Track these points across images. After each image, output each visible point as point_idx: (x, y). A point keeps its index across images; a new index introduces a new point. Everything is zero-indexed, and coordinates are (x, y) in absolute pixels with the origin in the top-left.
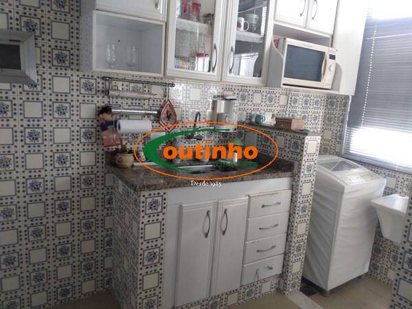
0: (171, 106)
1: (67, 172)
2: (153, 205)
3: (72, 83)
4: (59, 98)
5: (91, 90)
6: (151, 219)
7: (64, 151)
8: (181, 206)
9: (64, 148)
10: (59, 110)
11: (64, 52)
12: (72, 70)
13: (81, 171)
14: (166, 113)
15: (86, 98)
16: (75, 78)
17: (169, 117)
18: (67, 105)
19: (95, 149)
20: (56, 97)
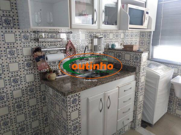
0: (71, 44)
1: (19, 87)
2: (74, 101)
3: (16, 36)
4: (10, 46)
5: (27, 39)
6: (73, 109)
7: (16, 75)
8: (88, 99)
9: (16, 74)
10: (10, 53)
11: (9, 18)
12: (15, 28)
13: (27, 85)
14: (69, 48)
15: (25, 44)
16: (18, 33)
17: (71, 50)
18: (15, 49)
19: (33, 72)
20: (8, 46)
